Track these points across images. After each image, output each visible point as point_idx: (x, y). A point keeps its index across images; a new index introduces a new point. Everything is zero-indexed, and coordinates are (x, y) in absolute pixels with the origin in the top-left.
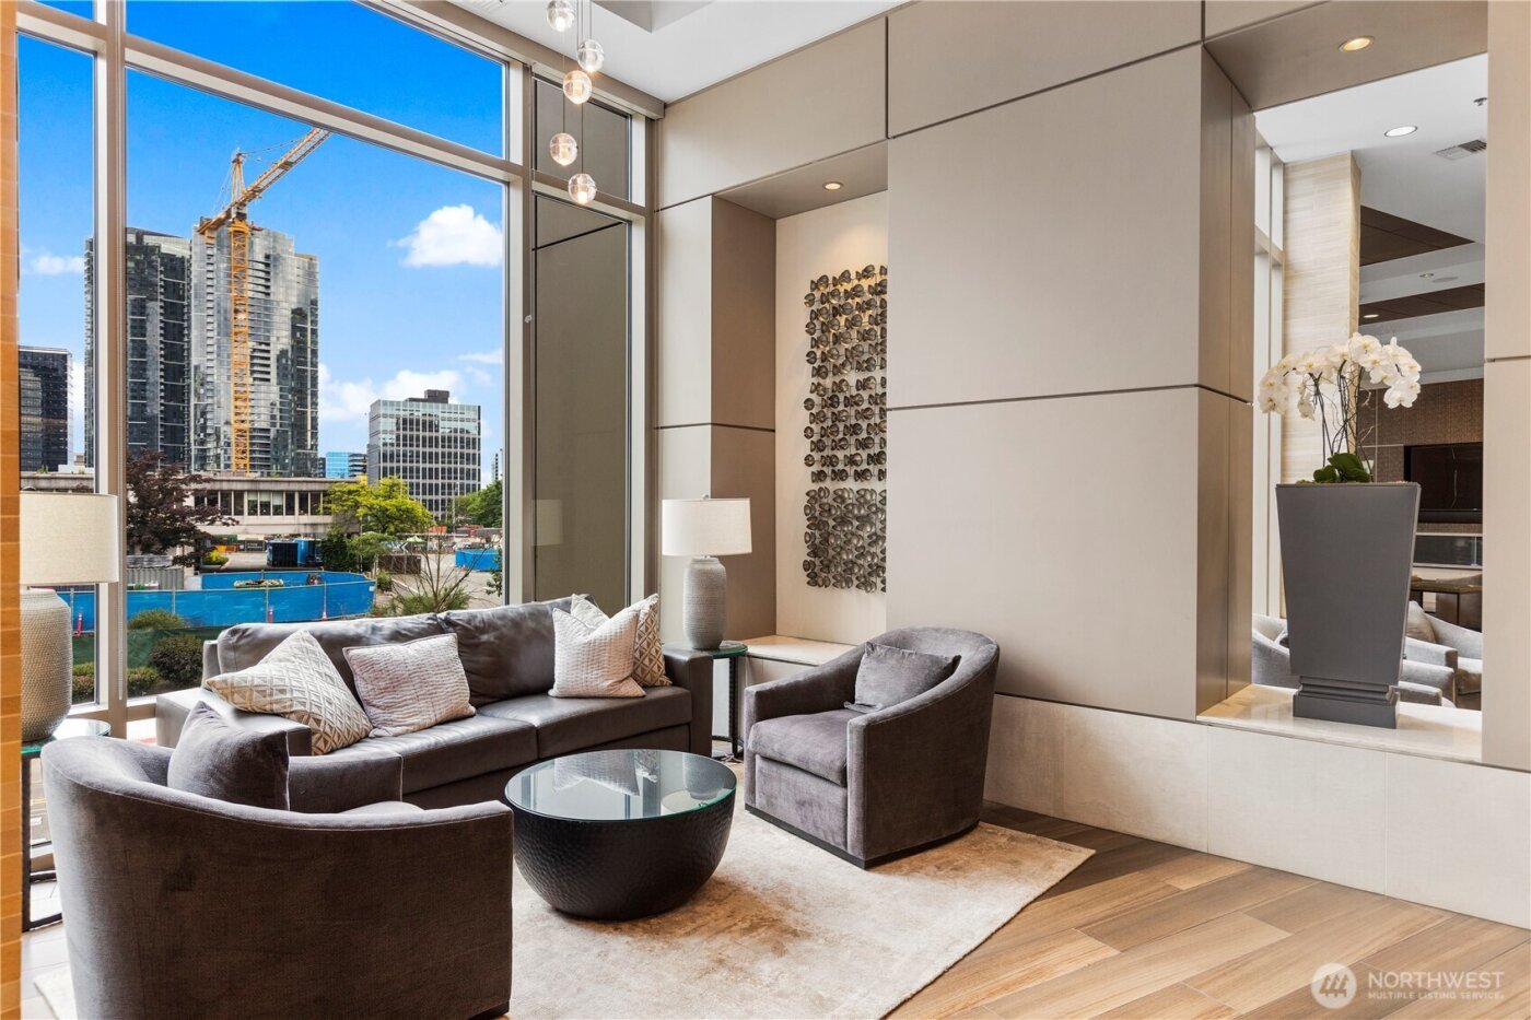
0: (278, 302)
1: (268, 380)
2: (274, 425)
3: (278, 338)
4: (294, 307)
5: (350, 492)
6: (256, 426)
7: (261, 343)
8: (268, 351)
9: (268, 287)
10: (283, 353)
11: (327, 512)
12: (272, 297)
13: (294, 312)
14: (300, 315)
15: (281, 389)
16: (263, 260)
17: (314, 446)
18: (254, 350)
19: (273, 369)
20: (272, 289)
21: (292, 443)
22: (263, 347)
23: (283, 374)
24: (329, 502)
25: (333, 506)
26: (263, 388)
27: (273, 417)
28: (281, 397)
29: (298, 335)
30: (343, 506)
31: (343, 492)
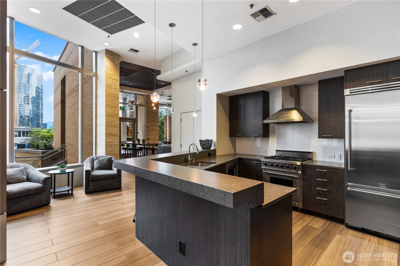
0: (32, 85)
1: (29, 104)
2: (30, 115)
3: (32, 94)
4: (36, 86)
5: (37, 131)
6: (25, 115)
7: (27, 95)
8: (29, 97)
9: (29, 81)
10: (33, 97)
11: (30, 136)
12: (30, 84)
13: (36, 88)
14: (38, 88)
15: (32, 106)
16: (28, 75)
17: (42, 120)
18: (25, 96)
19: (30, 101)
20: (30, 82)
21: (36, 119)
22: (27, 96)
23: (33, 102)
24: (31, 134)
25: (32, 135)
26: (27, 106)
27: (30, 113)
28: (32, 108)
29: (37, 93)
30: (35, 135)
31: (35, 131)
